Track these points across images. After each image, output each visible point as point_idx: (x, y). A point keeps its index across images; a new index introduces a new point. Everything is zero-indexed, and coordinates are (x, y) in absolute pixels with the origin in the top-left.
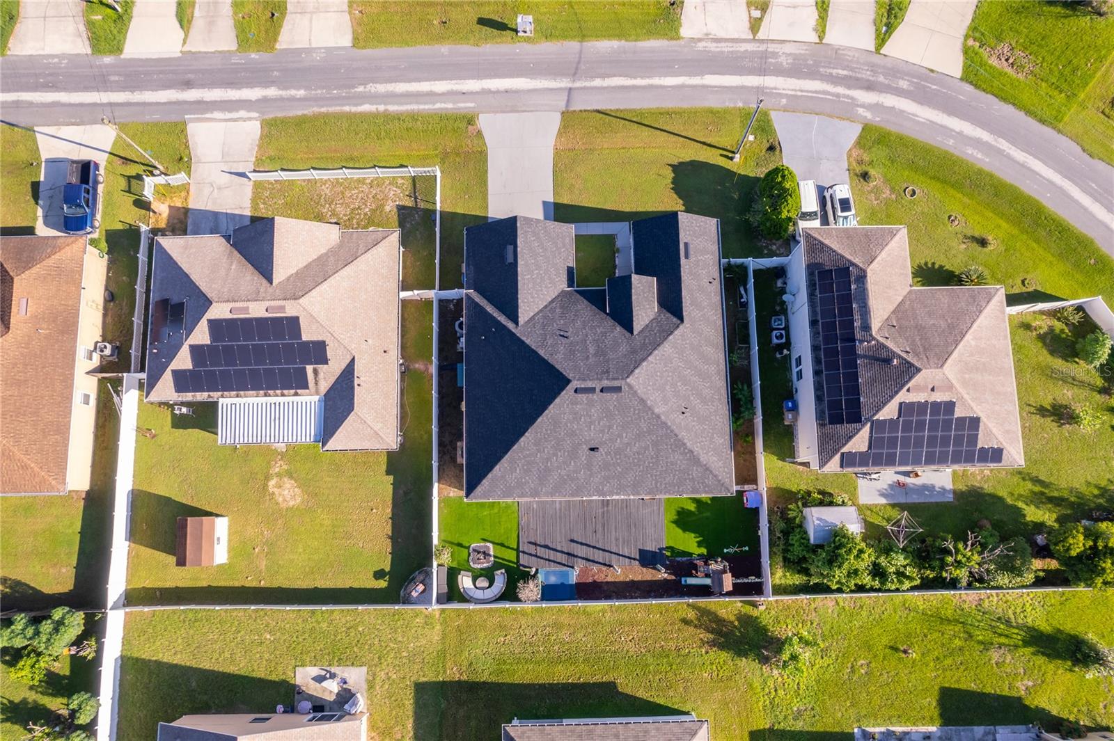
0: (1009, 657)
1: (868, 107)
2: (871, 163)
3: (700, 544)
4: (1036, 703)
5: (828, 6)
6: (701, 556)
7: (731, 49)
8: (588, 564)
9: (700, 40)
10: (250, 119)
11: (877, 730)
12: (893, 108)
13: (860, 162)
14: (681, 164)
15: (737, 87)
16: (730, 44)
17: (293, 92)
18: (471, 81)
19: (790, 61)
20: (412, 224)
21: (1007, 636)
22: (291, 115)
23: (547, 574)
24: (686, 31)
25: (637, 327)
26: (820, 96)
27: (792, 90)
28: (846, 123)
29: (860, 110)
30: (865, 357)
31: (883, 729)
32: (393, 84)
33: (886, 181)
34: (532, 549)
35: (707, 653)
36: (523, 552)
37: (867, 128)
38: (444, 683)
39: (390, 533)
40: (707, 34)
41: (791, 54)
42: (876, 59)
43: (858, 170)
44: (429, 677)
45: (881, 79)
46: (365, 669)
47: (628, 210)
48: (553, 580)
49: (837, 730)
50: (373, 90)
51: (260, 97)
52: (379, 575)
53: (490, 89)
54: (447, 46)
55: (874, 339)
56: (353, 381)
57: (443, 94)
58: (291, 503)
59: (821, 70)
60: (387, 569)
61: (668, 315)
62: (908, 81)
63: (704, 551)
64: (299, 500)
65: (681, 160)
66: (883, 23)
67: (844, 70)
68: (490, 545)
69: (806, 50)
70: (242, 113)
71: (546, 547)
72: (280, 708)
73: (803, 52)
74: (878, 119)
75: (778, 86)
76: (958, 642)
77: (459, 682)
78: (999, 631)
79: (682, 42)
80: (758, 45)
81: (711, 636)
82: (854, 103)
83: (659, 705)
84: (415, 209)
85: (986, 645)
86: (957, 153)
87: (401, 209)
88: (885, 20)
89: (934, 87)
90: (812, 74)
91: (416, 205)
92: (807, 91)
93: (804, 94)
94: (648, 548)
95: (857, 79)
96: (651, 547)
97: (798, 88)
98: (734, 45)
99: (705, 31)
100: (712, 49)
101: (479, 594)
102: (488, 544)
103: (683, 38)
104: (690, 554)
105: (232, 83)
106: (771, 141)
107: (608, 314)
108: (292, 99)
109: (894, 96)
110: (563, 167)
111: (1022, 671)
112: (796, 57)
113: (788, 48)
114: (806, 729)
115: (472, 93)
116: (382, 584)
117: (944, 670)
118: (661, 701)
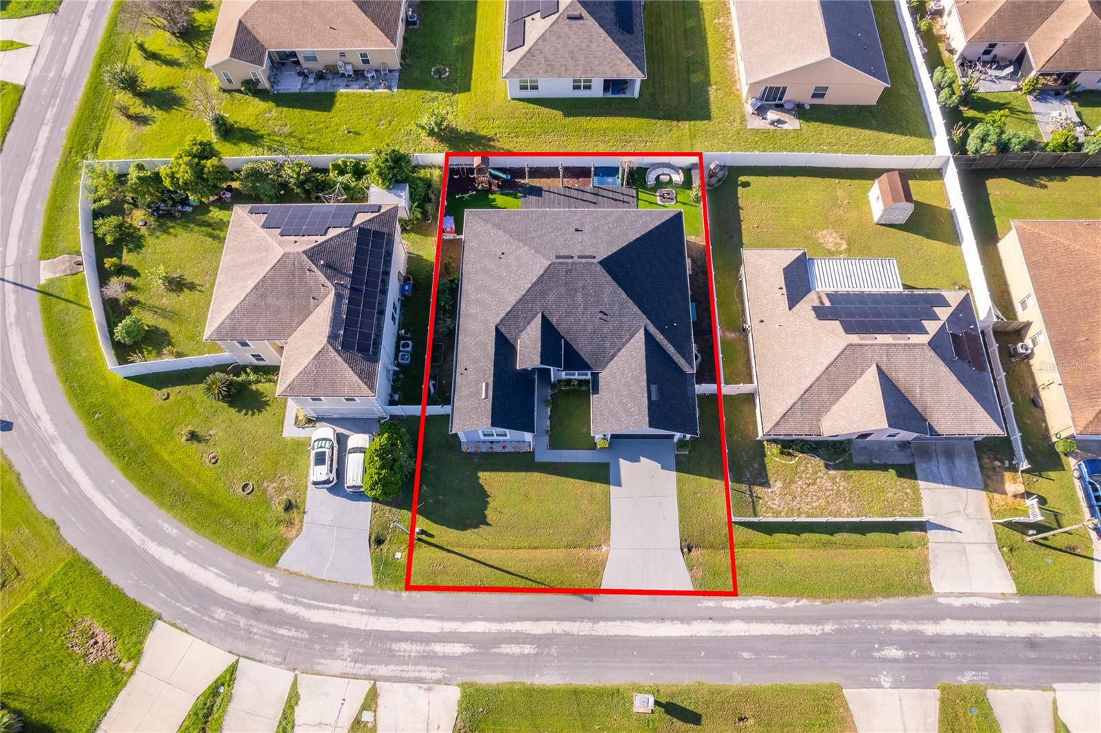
0: (276, 129)
1: (266, 587)
2: (279, 522)
3: (494, 200)
4: (267, 104)
5: (280, 722)
6: (494, 193)
7: (405, 667)
8: (582, 188)
9: (438, 682)
10: (946, 595)
11: (381, 90)
12: (239, 585)
13: (290, 523)
14: (477, 527)
15: (405, 616)
16: (404, 675)
17: (905, 627)
18: (704, 635)
19: (339, 649)
20: (752, 467)
21: (273, 140)
22: (901, 599)
23: (614, 183)
24: (453, 694)
25: (537, 322)
26: (315, 603)
27: (344, 611)
28: (294, 569)
29: (275, 582)
30: (345, 274)
31: (377, 91)
32: (792, 633)
33: (267, 502)
34: (626, 198)
35: (496, 134)
36: (633, 197)
37: (273, 562)
38: (690, 120)
39: (741, 211)
40: (430, 689)
41: (337, 659)
42: (242, 647)
43: (294, 514)
44: (701, 124)
45: (243, 622)
46: (749, 127)
47: (536, 474)
48: (610, 180)
49: (408, 91)
50: (814, 627)
51: (942, 622)
52: (746, 185)
53: (682, 623)
54: (735, 683)
55: (335, 286)
56: (787, 291)
57: (734, 618)
58: (825, 232)
59: (307, 636)
60: (740, 188)
61: (508, 336)
62: (214, 618)
63: (491, 196)
64: (819, 234)
65: (476, 530)
66: (222, 696)
67: (283, 635)
68: (659, 202)
69: (318, 664)
70: (957, 603)
71: (615, 200)
72: (808, 107)
73: (322, 661)
74: (259, 572)
75: (359, 616)
76: (310, 137)
77: (678, 120)
78: (278, 144)
79: (460, 679)
80: (372, 673)
81: (491, 143)
82: (280, 593)
83: (533, 103)
84: (751, 484)
85: (291, 135)
86: (188, 530)
87: (765, 484)
88: (218, 700)
89: (188, 609)
90: (318, 630)
91: (750, 487)
92: (327, 609)
93: (331, 606)
94: (535, 198)
95: (269, 622)
96: (532, 199)
97: (338, 613)
98: (400, 674)
99: (431, 694)
100: (425, 668)
101: (667, 171)
102: (661, 203)
103: (458, 685)
104: (501, 194)
105: (979, 642)
106: (378, 550)
107: (563, 338)
108: (904, 618)
109: (235, 599)
110: (600, 524)
111: (270, 122)
112: (332, 655)
113: (337, 666)
114: (430, 92)
115: (702, 619)
116: (742, 179)
117: (324, 122)
118: (531, 106)
